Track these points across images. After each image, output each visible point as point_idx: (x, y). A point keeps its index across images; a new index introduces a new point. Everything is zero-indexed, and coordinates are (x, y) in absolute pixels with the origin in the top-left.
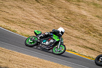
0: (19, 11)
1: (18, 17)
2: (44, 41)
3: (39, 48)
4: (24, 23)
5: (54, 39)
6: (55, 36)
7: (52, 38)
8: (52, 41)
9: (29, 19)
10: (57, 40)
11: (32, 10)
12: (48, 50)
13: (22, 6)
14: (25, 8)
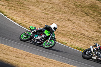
0: (69, 24)
1: (68, 30)
2: (36, 36)
3: (32, 42)
4: (73, 36)
5: (45, 34)
6: (46, 31)
7: (44, 33)
8: (43, 36)
9: (79, 31)
10: (48, 35)
11: (82, 23)
12: (39, 44)
13: (72, 19)
14: (74, 21)
